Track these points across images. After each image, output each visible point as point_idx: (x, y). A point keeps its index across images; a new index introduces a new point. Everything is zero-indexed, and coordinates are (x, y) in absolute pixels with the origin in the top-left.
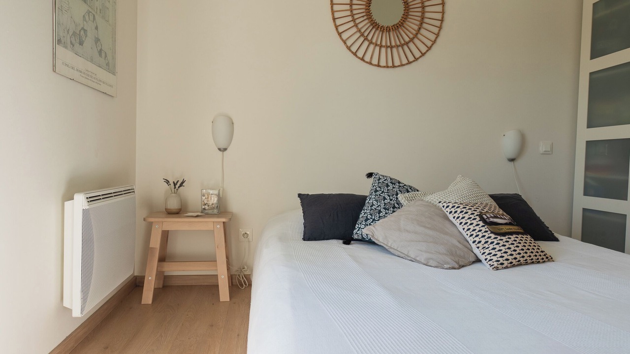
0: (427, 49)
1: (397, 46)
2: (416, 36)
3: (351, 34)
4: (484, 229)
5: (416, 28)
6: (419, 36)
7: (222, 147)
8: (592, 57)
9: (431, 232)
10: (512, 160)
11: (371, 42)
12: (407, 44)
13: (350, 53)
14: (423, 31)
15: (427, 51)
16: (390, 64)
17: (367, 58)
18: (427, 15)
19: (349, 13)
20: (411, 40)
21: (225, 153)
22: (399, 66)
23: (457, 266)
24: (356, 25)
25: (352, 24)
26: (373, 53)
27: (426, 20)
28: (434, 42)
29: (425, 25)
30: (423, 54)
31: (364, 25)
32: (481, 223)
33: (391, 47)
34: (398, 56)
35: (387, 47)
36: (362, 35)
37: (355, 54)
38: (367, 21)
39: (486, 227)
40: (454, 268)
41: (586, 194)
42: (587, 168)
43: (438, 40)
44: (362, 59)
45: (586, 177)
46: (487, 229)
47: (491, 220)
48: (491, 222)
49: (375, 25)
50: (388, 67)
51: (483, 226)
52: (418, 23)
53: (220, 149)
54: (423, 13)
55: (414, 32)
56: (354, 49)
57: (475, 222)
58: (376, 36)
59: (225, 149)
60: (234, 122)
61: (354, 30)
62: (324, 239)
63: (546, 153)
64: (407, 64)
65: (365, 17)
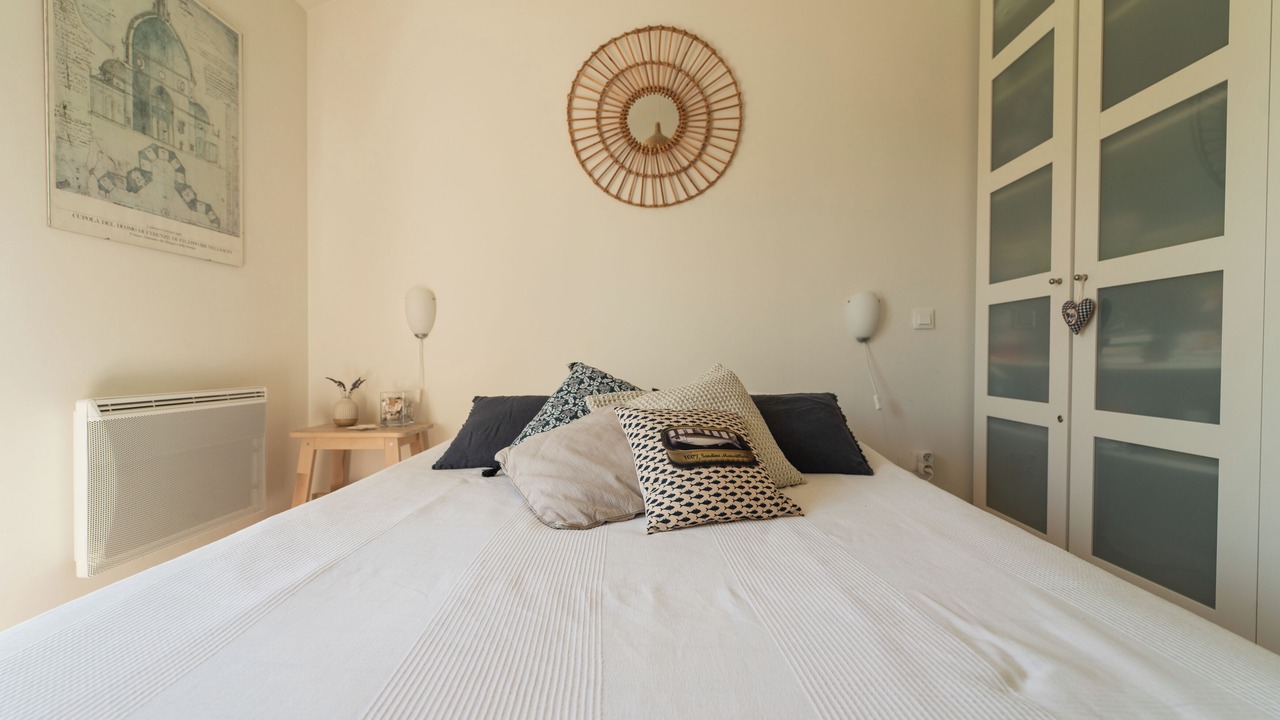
0: (717, 175)
1: (670, 175)
2: (699, 156)
3: (599, 161)
4: (660, 456)
5: (699, 145)
6: (705, 157)
7: (420, 331)
8: (994, 167)
9: (575, 460)
10: (864, 340)
11: (630, 172)
12: (685, 169)
13: (599, 190)
14: (710, 149)
15: (718, 178)
16: (660, 202)
17: (625, 195)
18: (716, 124)
19: (595, 131)
20: (692, 163)
21: (425, 340)
22: (674, 204)
23: (585, 522)
24: (607, 148)
25: (601, 146)
26: (633, 187)
27: (715, 132)
28: (728, 164)
29: (713, 140)
30: (711, 184)
31: (619, 146)
32: (660, 446)
33: (661, 176)
34: (671, 189)
35: (654, 176)
36: (616, 161)
37: (606, 190)
38: (623, 140)
39: (665, 452)
40: (578, 527)
41: (991, 392)
42: (993, 350)
43: (736, 161)
44: (617, 197)
45: (990, 364)
46: (665, 457)
47: (682, 439)
48: (680, 443)
49: (634, 145)
50: (656, 206)
51: (661, 451)
52: (702, 137)
53: (417, 336)
54: (710, 121)
55: (696, 152)
56: (604, 183)
57: (651, 444)
58: (638, 162)
59: (425, 336)
60: (437, 297)
61: (605, 154)
62: (466, 467)
63: (922, 328)
64: (687, 200)
65: (621, 135)
